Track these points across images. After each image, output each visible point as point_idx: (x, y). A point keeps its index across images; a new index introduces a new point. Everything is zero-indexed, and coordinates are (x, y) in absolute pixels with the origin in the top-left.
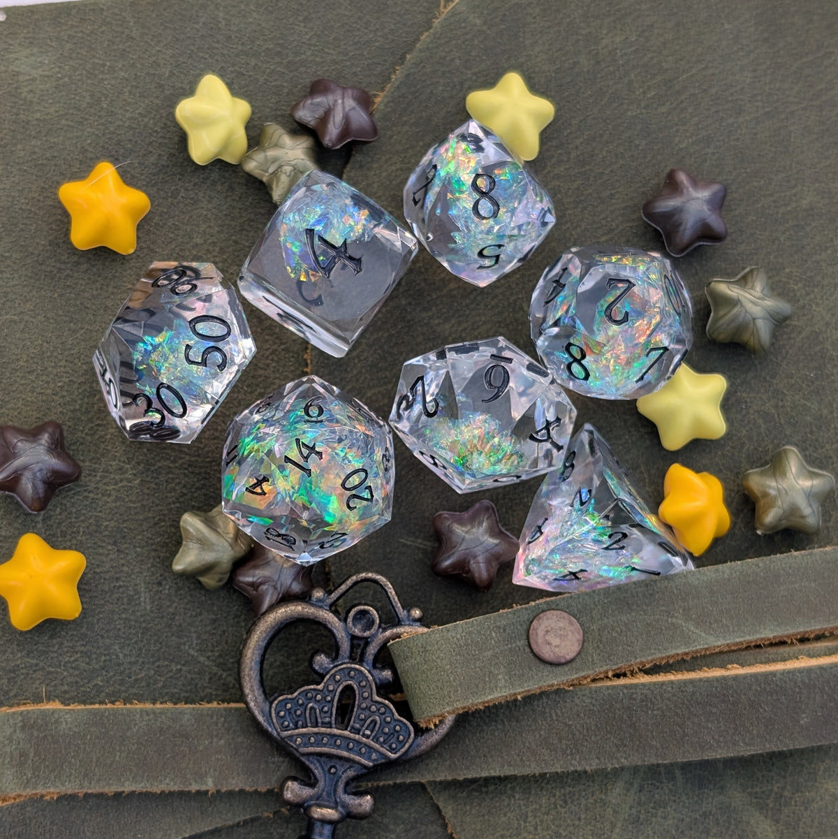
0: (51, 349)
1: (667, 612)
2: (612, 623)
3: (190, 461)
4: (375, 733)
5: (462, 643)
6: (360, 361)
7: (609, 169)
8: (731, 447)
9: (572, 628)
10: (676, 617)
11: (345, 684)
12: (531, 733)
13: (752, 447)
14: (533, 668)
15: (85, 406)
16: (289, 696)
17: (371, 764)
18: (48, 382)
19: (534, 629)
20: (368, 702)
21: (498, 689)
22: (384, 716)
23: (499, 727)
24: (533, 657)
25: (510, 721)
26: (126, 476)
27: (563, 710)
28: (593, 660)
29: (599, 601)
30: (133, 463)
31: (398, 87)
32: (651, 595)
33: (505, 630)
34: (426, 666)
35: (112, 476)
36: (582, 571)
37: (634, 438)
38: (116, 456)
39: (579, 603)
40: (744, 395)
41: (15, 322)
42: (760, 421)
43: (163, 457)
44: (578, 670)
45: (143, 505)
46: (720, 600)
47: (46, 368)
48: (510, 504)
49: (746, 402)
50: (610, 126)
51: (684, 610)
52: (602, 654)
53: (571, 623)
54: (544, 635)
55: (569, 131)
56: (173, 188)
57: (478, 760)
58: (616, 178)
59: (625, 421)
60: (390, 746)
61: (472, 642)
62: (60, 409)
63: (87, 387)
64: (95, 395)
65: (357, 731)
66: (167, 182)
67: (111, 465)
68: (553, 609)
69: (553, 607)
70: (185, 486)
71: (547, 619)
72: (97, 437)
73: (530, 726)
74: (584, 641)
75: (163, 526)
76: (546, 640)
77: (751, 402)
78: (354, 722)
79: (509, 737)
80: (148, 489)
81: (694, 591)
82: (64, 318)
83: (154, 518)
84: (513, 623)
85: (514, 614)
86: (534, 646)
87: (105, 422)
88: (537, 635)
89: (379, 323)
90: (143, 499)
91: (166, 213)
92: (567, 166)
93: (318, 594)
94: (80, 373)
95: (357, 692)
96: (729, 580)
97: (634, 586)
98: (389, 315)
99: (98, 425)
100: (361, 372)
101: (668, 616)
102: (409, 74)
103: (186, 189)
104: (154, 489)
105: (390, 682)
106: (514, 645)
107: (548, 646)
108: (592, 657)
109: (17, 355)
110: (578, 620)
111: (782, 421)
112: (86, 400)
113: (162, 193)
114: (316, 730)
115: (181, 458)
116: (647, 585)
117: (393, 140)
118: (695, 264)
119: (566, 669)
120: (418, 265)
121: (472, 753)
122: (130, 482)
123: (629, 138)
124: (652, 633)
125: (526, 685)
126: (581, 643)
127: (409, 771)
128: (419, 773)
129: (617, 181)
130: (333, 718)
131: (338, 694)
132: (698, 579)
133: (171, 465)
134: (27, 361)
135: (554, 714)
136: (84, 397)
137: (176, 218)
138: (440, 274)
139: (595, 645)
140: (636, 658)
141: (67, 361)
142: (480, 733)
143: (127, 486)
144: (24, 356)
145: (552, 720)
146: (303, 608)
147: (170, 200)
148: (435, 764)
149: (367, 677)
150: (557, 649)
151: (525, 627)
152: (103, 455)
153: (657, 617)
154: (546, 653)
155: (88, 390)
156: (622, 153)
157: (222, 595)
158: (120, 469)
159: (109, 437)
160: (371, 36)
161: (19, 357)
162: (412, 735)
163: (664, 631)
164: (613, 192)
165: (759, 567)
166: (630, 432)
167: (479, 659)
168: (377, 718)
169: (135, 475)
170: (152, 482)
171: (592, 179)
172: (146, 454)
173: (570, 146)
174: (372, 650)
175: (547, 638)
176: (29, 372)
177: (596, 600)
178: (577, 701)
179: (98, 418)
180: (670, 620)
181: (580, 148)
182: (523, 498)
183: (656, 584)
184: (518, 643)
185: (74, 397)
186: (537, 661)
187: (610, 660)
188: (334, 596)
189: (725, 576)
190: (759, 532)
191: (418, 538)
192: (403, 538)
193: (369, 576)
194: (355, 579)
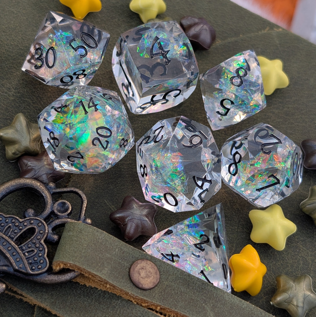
0: (20, 30)
1: (205, 300)
2: (175, 287)
3: (41, 108)
4: (30, 256)
5: (100, 241)
6: (141, 123)
7: (297, 124)
8: (281, 264)
9: (155, 276)
10: (208, 306)
11: (33, 226)
12: (102, 313)
13: (291, 270)
14: (124, 279)
15: (15, 57)
16: (4, 215)
17: (17, 268)
18: (8, 39)
19: (137, 263)
20: (37, 241)
21: (101, 273)
22: (39, 252)
23: (89, 301)
24: (127, 275)
25: (96, 301)
26: (10, 93)
27: (124, 312)
28: (155, 296)
29: (176, 274)
30: (17, 91)
31: (229, 43)
32: (202, 289)
33: (123, 253)
34: (75, 239)
35: (4, 88)
36: (177, 256)
37: (239, 230)
38: (12, 83)
39: (166, 268)
40: (301, 246)
41: (14, 13)
42: (301, 262)
43: (30, 98)
44: (145, 295)
45: (7, 108)
46: (234, 314)
47: (12, 35)
48: (164, 219)
49: (300, 249)
50: (308, 109)
51: (213, 305)
52: (161, 296)
53: (156, 273)
54: (140, 269)
55: (289, 100)
56: (114, 16)
57: (68, 308)
58: (298, 129)
59: (239, 221)
60: (32, 267)
61: (105, 244)
62: (5, 51)
63: (22, 52)
64: (22, 57)
65: (23, 250)
66: (113, 12)
67: (7, 85)
68: (152, 262)
69: (153, 261)
70: (30, 115)
71: (146, 263)
72: (10, 70)
73: (104, 309)
74: (156, 286)
75: (8, 122)
76: (139, 271)
77: (302, 251)
78: (24, 245)
79: (90, 308)
80: (15, 104)
81: (223, 302)
82: (34, 24)
83: (8, 116)
84: (129, 253)
85: (133, 250)
86: (132, 270)
87: (18, 68)
88: (137, 266)
89: (160, 115)
90: (9, 106)
91: (105, 21)
92: (280, 112)
93: (52, 185)
94: (23, 45)
95: (36, 233)
96: (244, 309)
97: (197, 280)
98: (166, 116)
99: (15, 67)
100: (139, 127)
101: (204, 302)
102: (237, 41)
103: (119, 20)
104: (17, 106)
105: (54, 240)
106: (123, 262)
107: (138, 275)
108: (156, 295)
109: (4, 23)
110: (160, 275)
111: (312, 269)
112: (18, 56)
113: (108, 14)
114: (4, 236)
115: (38, 104)
116: (203, 284)
117: (214, 58)
118: (311, 181)
119: (139, 291)
120: (192, 106)
121: (67, 304)
122: (9, 96)
123: (313, 118)
124: (191, 304)
125: (115, 282)
126: (155, 285)
127: (32, 292)
128: (36, 296)
129: (298, 130)
130: (16, 237)
131: (26, 228)
132: (229, 298)
133: (32, 104)
134: (6, 28)
135: (119, 311)
136: (17, 54)
137: (107, 25)
138: (198, 115)
139: (160, 291)
140: (176, 309)
141: (22, 38)
142: (78, 298)
143: (7, 96)
144: (7, 25)
145: (116, 313)
146: (40, 185)
147: (109, 18)
148: (46, 297)
149: (45, 230)
150: (141, 279)
151: (134, 259)
152: (7, 79)
153: (198, 299)
154: (135, 277)
155: (22, 53)
156: (306, 122)
157: (11, 168)
158: (9, 89)
159: (15, 74)
160: (231, 23)
161: (5, 24)
162: (46, 269)
163: (198, 307)
164: (293, 133)
165: (262, 315)
166: (239, 226)
167: (102, 254)
168: (36, 251)
169: (13, 95)
170: (18, 103)
171: (287, 122)
172: (24, 92)
173: (286, 106)
174: (57, 222)
175: (140, 271)
176: (3, 32)
177: (175, 272)
178: (134, 311)
179: (16, 65)
180: (203, 305)
181: (290, 109)
182: (172, 221)
183: (208, 286)
184: (125, 264)
185: (14, 51)
186: (129, 278)
187: (163, 302)
188: (58, 190)
189: (243, 306)
190: (271, 303)
191: (113, 205)
192: (107, 200)
193: (80, 192)
194: (72, 189)
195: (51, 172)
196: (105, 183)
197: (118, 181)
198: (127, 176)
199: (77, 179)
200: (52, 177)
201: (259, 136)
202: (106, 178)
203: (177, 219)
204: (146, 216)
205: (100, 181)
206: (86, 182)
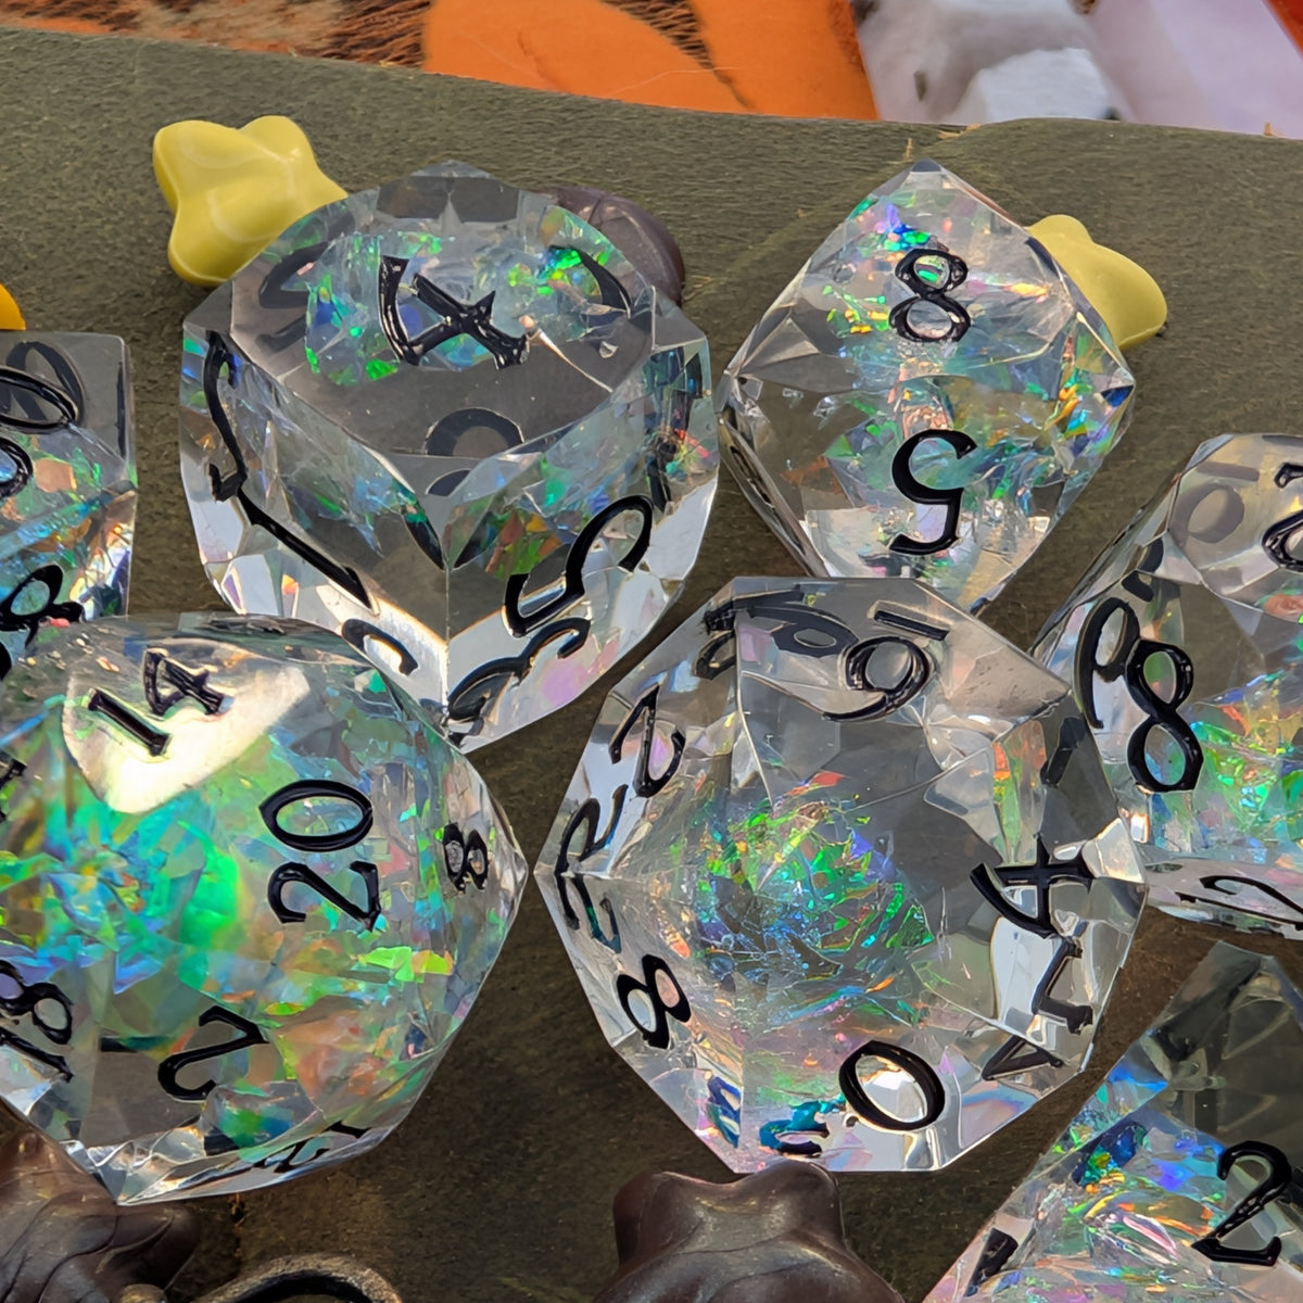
191: (565, 1284)
192: (511, 1275)
193: (334, 1267)
194: (278, 1268)
195: (105, 1233)
196: (457, 1185)
197: (528, 1144)
198: (561, 1092)
199: (280, 1227)
200: (120, 1261)
201: (1198, 536)
202: (446, 1153)
203: (969, 1200)
204: (799, 1235)
205: (418, 1185)
206: (341, 1225)
